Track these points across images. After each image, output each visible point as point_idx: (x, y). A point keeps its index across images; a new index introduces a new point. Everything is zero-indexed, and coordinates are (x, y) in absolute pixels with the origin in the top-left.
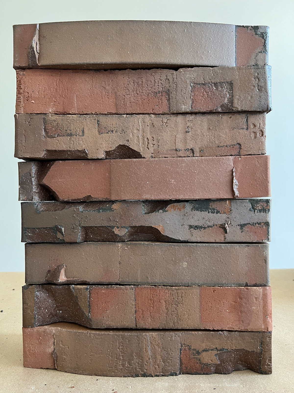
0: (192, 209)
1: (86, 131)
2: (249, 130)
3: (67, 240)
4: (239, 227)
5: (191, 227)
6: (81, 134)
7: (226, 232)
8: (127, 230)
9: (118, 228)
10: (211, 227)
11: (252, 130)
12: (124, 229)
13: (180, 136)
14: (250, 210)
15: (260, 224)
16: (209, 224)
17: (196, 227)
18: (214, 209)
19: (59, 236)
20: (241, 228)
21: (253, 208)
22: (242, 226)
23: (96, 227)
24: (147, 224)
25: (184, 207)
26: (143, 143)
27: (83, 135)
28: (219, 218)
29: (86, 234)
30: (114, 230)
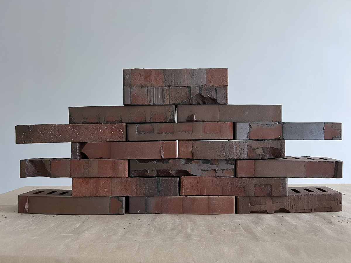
0: (202, 163)
1: (267, 203)
2: (335, 201)
3: (150, 175)
4: (221, 171)
5: (202, 170)
6: (265, 204)
7: (216, 173)
8: (175, 171)
9: (171, 170)
10: (210, 170)
11: (336, 201)
12: (174, 171)
13: (306, 204)
14: (226, 164)
15: (230, 169)
16: (209, 169)
17: (204, 170)
18: (211, 163)
19: (146, 174)
20: (222, 171)
21: (227, 162)
22: (223, 170)
23: (162, 170)
24: (184, 169)
25: (199, 162)
26: (290, 207)
27: (266, 204)
28: (214, 167)
29: (157, 173)
30: (170, 171)
